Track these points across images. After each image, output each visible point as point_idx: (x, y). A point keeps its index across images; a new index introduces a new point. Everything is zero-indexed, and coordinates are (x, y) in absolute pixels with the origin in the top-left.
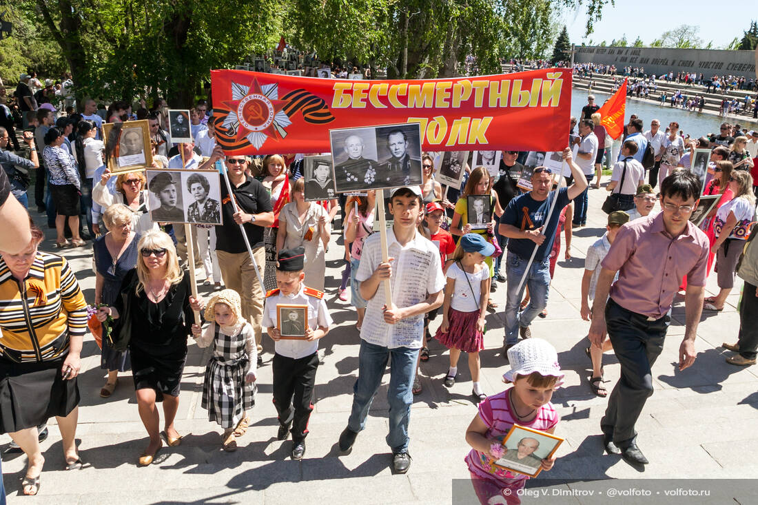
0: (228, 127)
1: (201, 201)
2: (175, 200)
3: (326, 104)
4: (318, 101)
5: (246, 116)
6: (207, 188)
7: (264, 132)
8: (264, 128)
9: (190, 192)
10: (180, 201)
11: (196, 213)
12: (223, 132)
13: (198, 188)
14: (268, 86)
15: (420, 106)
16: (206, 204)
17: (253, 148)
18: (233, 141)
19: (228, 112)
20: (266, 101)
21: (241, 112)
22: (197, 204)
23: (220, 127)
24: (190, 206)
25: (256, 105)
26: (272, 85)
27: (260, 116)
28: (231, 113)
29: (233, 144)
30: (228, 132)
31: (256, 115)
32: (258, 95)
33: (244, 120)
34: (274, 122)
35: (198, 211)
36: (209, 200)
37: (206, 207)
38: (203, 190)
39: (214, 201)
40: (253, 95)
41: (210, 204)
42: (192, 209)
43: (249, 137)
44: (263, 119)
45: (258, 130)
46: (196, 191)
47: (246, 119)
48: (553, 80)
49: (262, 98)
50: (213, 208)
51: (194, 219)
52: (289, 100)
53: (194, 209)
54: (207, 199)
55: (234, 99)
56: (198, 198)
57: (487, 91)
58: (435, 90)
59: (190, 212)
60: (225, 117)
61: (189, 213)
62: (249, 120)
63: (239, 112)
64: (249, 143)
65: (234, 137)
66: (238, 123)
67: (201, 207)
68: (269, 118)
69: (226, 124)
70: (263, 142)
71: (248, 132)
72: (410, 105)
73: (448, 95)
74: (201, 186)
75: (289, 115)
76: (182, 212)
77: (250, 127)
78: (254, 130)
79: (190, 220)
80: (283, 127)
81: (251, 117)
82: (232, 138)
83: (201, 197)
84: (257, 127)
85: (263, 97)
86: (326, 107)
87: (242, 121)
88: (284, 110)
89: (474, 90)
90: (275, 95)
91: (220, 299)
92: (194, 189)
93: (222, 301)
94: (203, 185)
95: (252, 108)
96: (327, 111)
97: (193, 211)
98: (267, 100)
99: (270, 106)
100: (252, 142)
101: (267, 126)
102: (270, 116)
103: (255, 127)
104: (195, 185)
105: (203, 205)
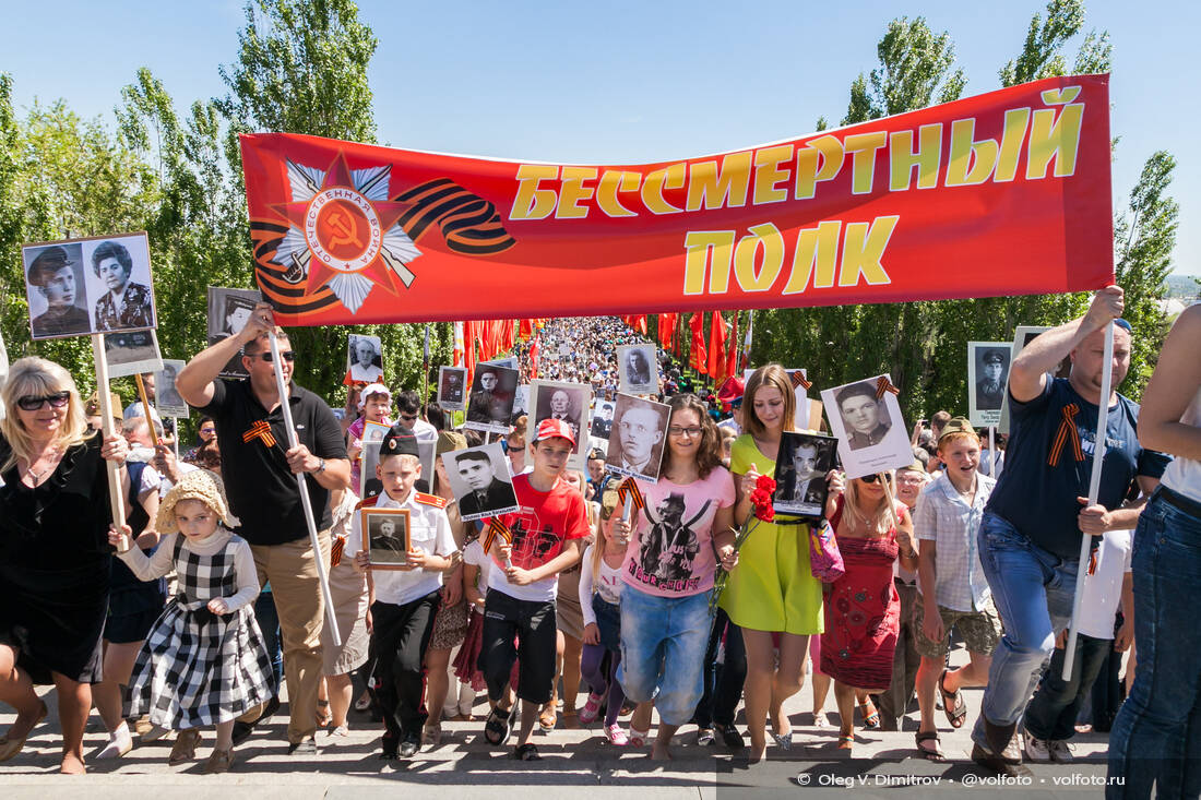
0: (287, 263)
1: (117, 290)
2: (73, 293)
3: (497, 213)
4: (480, 205)
5: (324, 239)
6: (127, 265)
7: (366, 272)
8: (364, 265)
9: (99, 276)
10: (82, 293)
11: (110, 313)
12: (279, 275)
13: (112, 267)
14: (369, 171)
15: (714, 204)
16: (127, 294)
17: (343, 308)
18: (300, 293)
19: (285, 230)
20: (361, 204)
21: (314, 229)
22: (111, 296)
23: (270, 262)
24: (99, 302)
25: (343, 214)
26: (378, 170)
27: (353, 238)
28: (290, 231)
29: (300, 301)
30: (288, 273)
31: (346, 237)
32: (344, 191)
33: (320, 248)
34: (383, 251)
35: (114, 308)
36: (132, 286)
37: (126, 298)
38: (120, 269)
39: (140, 288)
40: (332, 191)
41: (134, 293)
42: (102, 305)
43: (334, 285)
44: (361, 246)
45: (351, 269)
46: (109, 272)
47: (326, 246)
48: (1059, 108)
49: (353, 197)
50: (140, 298)
51: (106, 324)
52: (414, 201)
53: (106, 306)
54: (128, 284)
55: (296, 200)
56: (112, 286)
57: (883, 155)
58: (753, 169)
59: (100, 311)
60: (280, 241)
61: (97, 314)
62: (331, 246)
63: (308, 229)
64: (333, 298)
65: (301, 285)
66: (308, 254)
67: (118, 300)
68: (372, 243)
69: (282, 256)
70: (365, 296)
71: (331, 272)
72: (692, 205)
73: (786, 175)
74: (116, 262)
75: (413, 235)
76: (86, 313)
77: (335, 263)
78: (344, 269)
79: (100, 327)
80: (404, 261)
81: (335, 240)
82: (297, 287)
83: (118, 283)
84: (350, 263)
85: (355, 195)
86: (497, 219)
87: (315, 250)
88: (402, 223)
89: (849, 158)
90: (381, 192)
91: (184, 492)
92: (105, 269)
93: (190, 495)
94: (119, 261)
95: (334, 219)
96: (498, 225)
97: (105, 311)
98: (363, 201)
99: (371, 214)
100: (340, 296)
101: (370, 259)
102: (373, 238)
103: (344, 263)
104: (106, 263)
105: (122, 296)
